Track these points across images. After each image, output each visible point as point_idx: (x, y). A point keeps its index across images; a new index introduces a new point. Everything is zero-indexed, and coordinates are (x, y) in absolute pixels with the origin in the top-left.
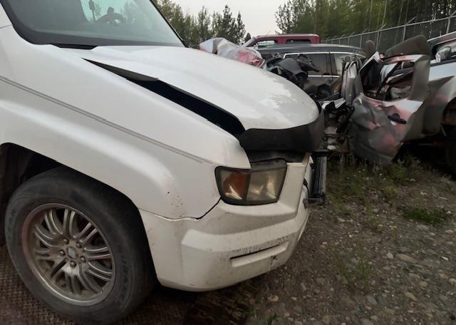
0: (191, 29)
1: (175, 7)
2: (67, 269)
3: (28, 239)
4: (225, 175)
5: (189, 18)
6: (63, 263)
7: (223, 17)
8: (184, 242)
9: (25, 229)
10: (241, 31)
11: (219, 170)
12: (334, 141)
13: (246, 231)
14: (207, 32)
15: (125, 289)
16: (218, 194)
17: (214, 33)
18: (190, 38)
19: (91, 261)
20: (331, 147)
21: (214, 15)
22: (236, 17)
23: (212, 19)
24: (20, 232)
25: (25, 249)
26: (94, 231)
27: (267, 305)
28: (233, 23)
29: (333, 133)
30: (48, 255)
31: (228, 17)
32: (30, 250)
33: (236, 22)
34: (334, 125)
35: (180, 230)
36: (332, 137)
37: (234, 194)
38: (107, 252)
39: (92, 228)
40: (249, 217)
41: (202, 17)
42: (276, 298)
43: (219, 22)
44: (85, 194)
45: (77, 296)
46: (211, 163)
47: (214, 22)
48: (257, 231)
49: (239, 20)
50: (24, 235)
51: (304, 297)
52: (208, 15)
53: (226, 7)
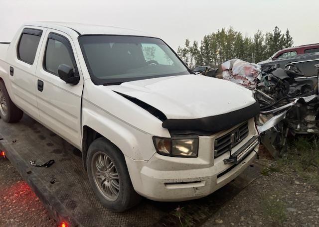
0: (248, 47)
1: (237, 34)
2: (106, 183)
3: (94, 167)
4: (158, 141)
5: (247, 40)
6: (105, 180)
7: (274, 36)
8: (141, 172)
9: (92, 163)
10: (289, 42)
11: (154, 138)
12: (313, 126)
13: (173, 170)
14: (261, 47)
15: (123, 194)
16: (155, 150)
17: (266, 47)
18: (247, 53)
19: (113, 179)
20: (309, 131)
21: (267, 34)
22: (285, 33)
23: (265, 37)
24: (91, 164)
25: (93, 172)
26: (114, 165)
27: (214, 224)
28: (282, 38)
29: (312, 120)
30: (99, 176)
31: (277, 35)
32: (94, 173)
33: (285, 37)
34: (312, 114)
35: (139, 166)
36: (311, 123)
37: (165, 150)
38: (117, 176)
39: (112, 164)
40: (173, 163)
41: (257, 37)
42: (221, 222)
43: (271, 38)
44: (109, 147)
45: (110, 196)
46: (150, 134)
47: (267, 39)
48: (181, 171)
49: (287, 35)
50: (92, 166)
51: (239, 224)
52: (262, 35)
53: (276, 28)
